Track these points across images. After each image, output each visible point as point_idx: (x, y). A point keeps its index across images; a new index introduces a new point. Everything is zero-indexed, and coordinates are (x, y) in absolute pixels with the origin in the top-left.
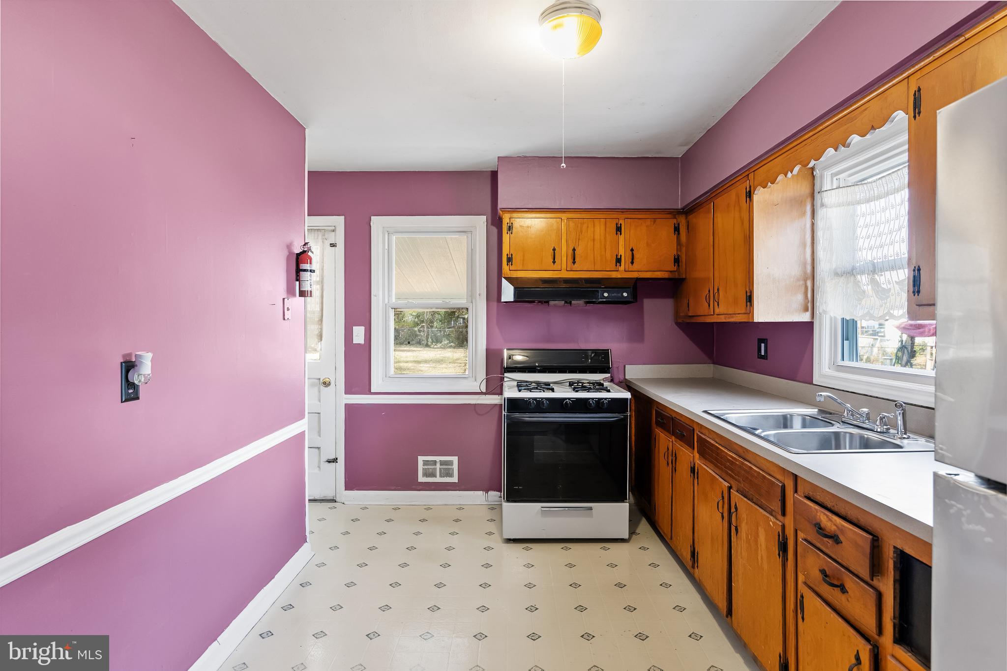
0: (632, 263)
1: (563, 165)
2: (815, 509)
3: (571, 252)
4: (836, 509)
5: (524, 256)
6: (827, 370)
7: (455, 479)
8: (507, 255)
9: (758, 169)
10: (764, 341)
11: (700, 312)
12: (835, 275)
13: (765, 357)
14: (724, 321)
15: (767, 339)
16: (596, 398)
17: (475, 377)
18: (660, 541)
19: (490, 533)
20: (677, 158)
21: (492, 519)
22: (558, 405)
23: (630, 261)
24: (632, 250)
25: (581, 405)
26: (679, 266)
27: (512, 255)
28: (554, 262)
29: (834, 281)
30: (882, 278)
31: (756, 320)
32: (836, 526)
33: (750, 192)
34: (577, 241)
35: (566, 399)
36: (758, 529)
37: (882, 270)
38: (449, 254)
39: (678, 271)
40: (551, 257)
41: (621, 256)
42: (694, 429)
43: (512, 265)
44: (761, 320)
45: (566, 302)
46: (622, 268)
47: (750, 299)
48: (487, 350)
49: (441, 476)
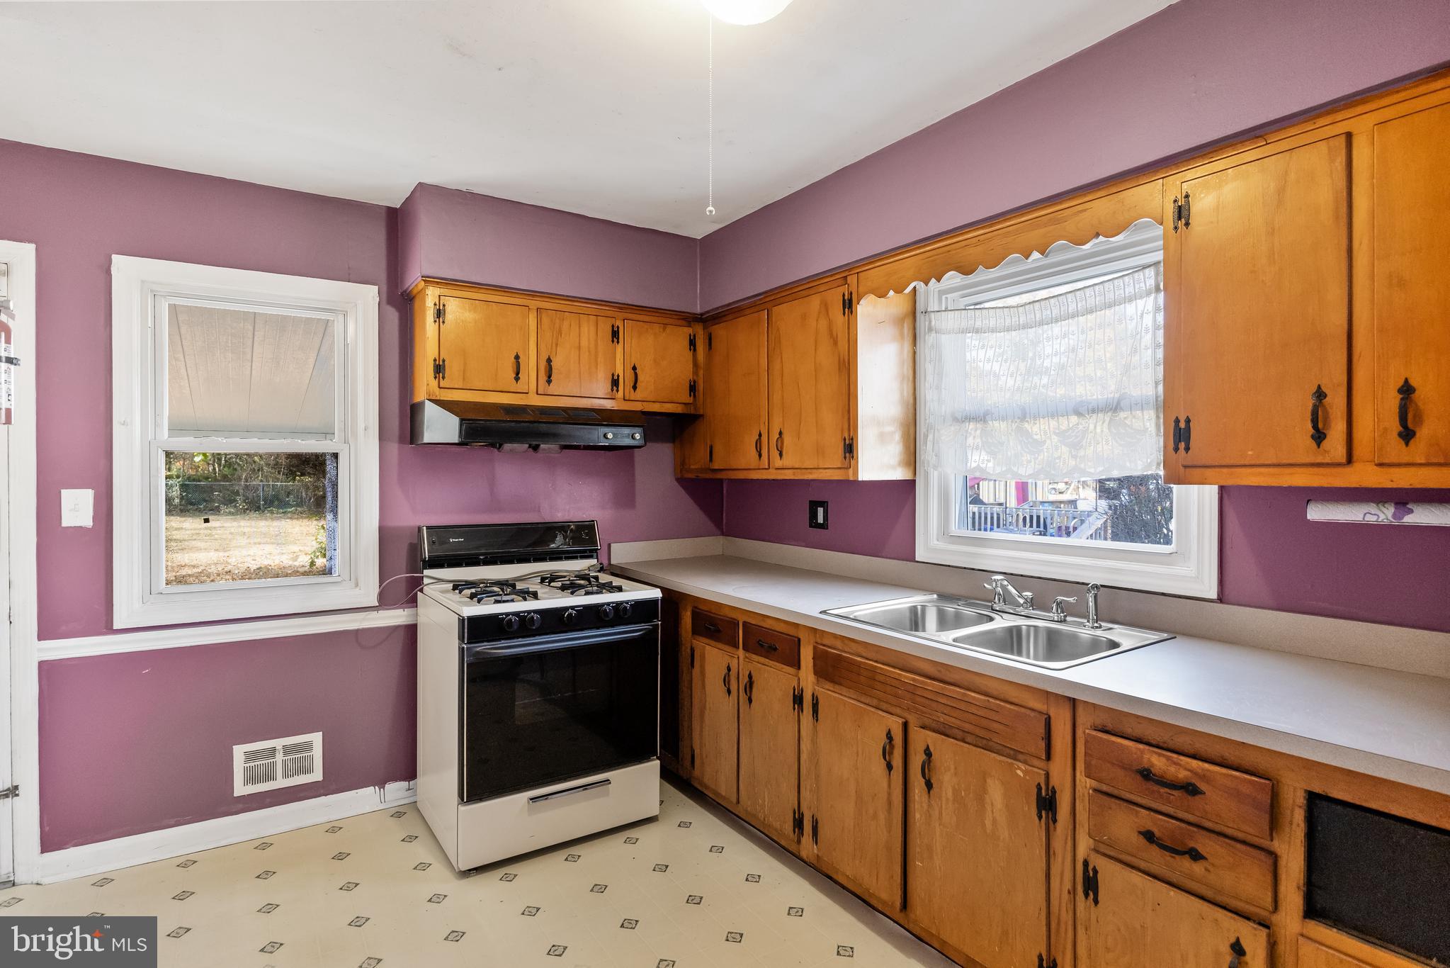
0: (635, 388)
1: (711, 208)
2: (1137, 748)
3: (543, 364)
4: (1171, 745)
5: (465, 364)
6: (936, 542)
7: (317, 775)
8: (435, 360)
9: (867, 270)
10: (823, 504)
11: (742, 463)
12: (953, 420)
13: (823, 526)
14: (792, 477)
15: (827, 502)
16: (613, 603)
17: (357, 579)
18: (697, 806)
19: (422, 867)
20: (694, 240)
21: (410, 837)
22: (554, 620)
23: (632, 385)
24: (634, 368)
25: (592, 617)
26: (695, 396)
27: (444, 361)
28: (517, 379)
29: (953, 428)
30: (1036, 429)
31: (860, 479)
32: (1189, 770)
33: (850, 301)
34: (554, 347)
35: (566, 609)
36: (986, 781)
37: (1036, 417)
38: (248, 350)
39: (694, 404)
40: (511, 368)
41: (618, 376)
42: (799, 640)
43: (443, 378)
44: (866, 478)
45: (530, 446)
46: (620, 394)
47: (850, 449)
48: (382, 530)
49: (286, 775)
